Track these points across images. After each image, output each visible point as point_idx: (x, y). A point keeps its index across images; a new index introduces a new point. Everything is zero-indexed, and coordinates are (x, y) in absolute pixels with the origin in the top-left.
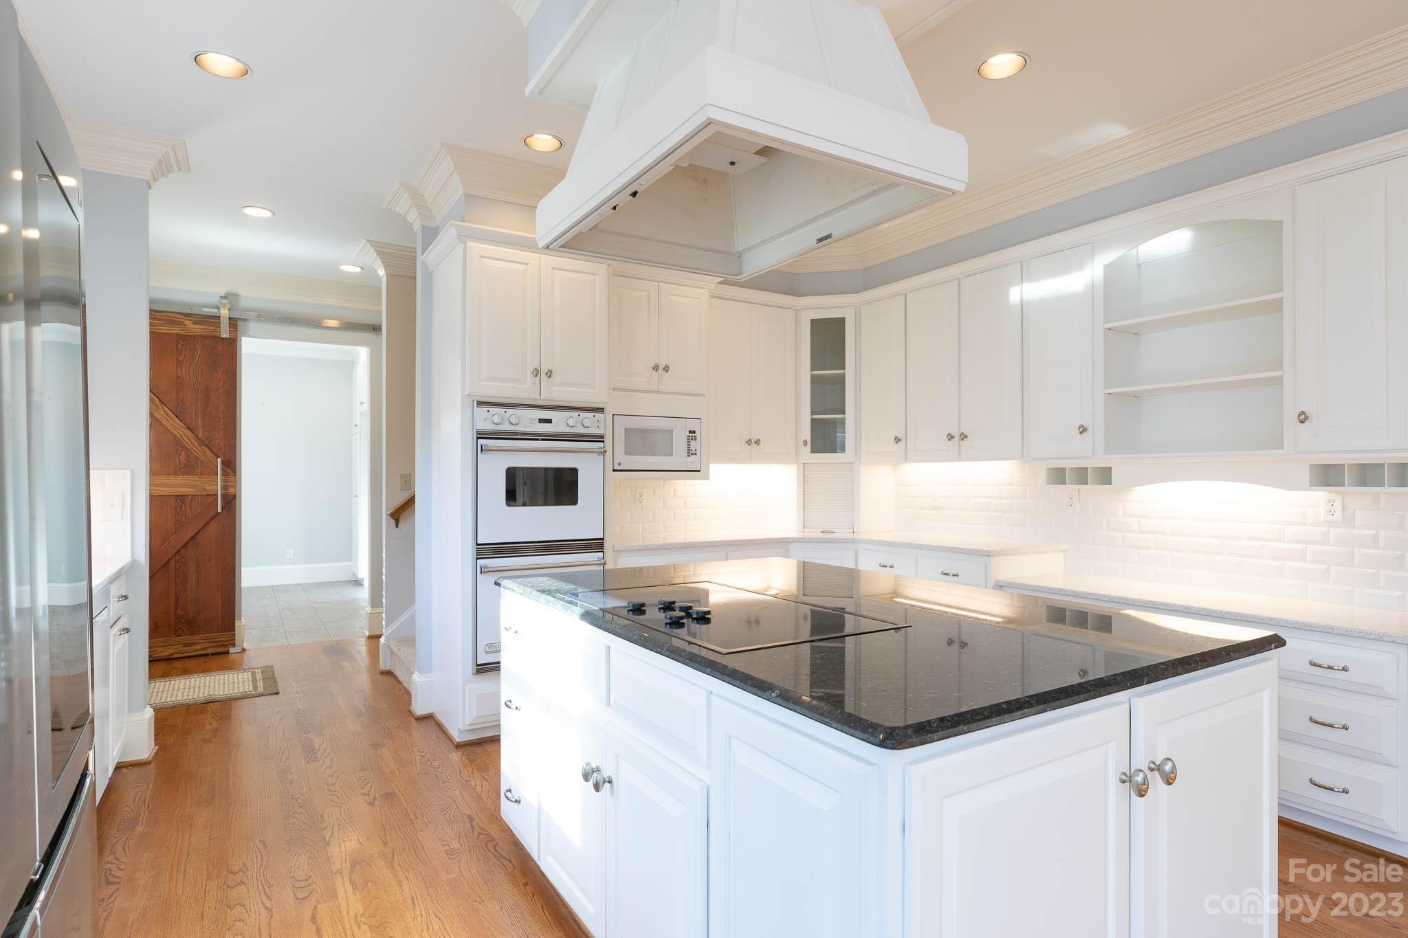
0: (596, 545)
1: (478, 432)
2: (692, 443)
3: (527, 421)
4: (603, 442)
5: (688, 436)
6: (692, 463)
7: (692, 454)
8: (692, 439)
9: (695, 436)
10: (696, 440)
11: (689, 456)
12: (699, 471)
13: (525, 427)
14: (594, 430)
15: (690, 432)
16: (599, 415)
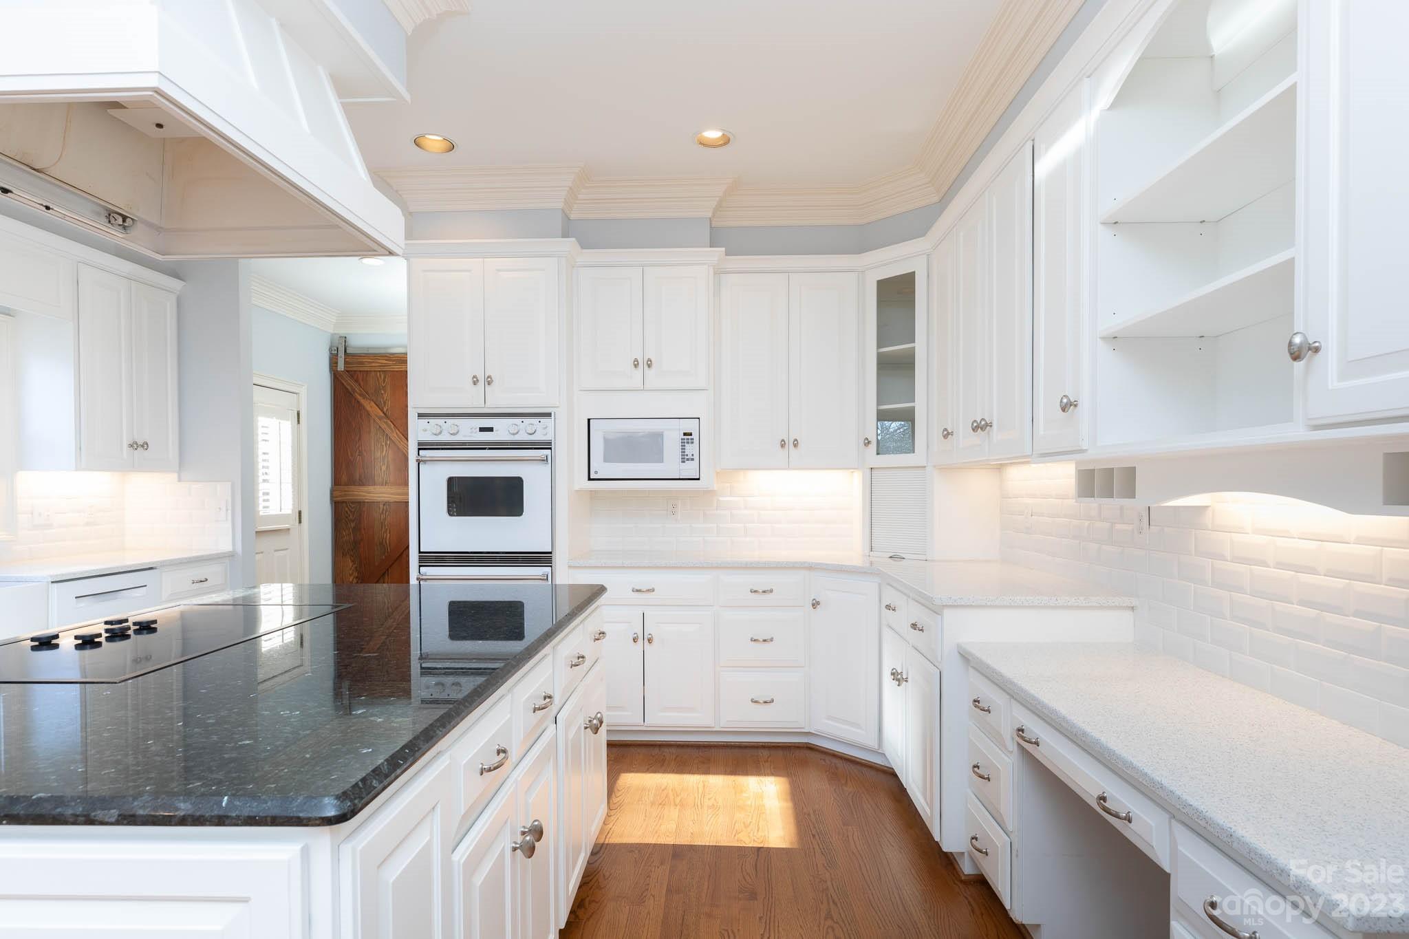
0: (542, 558)
1: (419, 444)
2: (688, 447)
3: (468, 430)
4: (550, 449)
5: (682, 439)
6: (689, 469)
7: (688, 460)
8: (688, 443)
9: (692, 439)
10: (692, 443)
11: (683, 462)
12: (699, 479)
13: (465, 436)
14: (538, 437)
15: (685, 434)
16: (544, 420)
